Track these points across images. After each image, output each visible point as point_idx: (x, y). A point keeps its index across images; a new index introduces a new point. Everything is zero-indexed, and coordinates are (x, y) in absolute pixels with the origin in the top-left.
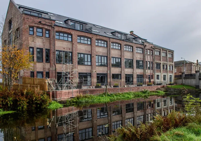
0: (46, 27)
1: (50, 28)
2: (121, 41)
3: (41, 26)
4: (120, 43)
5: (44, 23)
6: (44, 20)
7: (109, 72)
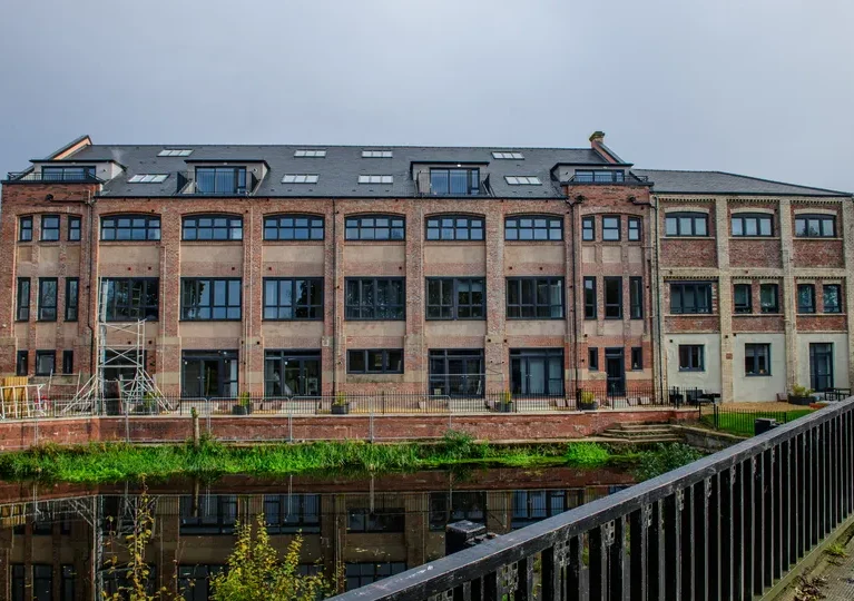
0: (68, 209)
1: (80, 210)
2: (401, 203)
3: (51, 209)
4: (400, 211)
5: (61, 197)
6: (63, 187)
7: (327, 343)
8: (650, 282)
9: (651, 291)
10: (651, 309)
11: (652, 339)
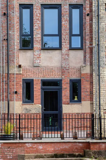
8: (91, 11)
9: (91, 20)
10: (91, 38)
11: (92, 70)
